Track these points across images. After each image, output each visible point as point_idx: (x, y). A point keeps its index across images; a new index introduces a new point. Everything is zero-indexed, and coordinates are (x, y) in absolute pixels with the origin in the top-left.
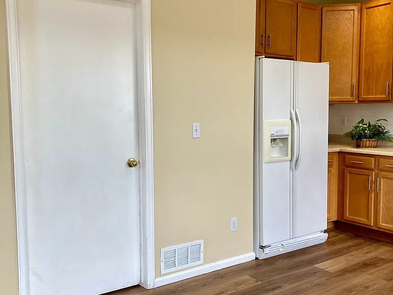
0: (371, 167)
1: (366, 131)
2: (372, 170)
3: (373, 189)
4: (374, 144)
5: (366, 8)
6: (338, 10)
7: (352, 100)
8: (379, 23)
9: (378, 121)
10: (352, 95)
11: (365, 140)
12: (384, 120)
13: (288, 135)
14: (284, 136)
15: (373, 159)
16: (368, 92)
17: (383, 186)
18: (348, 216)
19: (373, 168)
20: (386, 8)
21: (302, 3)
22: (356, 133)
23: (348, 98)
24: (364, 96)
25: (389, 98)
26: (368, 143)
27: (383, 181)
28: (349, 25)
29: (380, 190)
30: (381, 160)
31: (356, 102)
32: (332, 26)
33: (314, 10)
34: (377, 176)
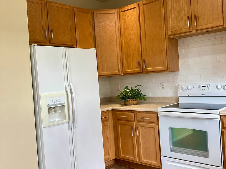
0: (132, 119)
1: (129, 94)
2: (132, 121)
3: (135, 135)
4: (135, 102)
5: (122, 12)
6: (104, 14)
7: (119, 73)
8: (130, 21)
9: (137, 86)
10: (119, 70)
11: (129, 100)
12: (139, 85)
13: (64, 103)
14: (60, 104)
15: (133, 114)
16: (128, 67)
17: (141, 132)
18: (122, 155)
19: (134, 120)
20: (133, 11)
21: (77, 8)
22: (122, 96)
23: (117, 72)
24: (126, 70)
25: (141, 71)
26: (131, 102)
27: (141, 129)
28: (112, 23)
29: (139, 135)
30: (138, 114)
31: (122, 74)
32: (101, 24)
33: (88, 13)
34: (136, 125)
